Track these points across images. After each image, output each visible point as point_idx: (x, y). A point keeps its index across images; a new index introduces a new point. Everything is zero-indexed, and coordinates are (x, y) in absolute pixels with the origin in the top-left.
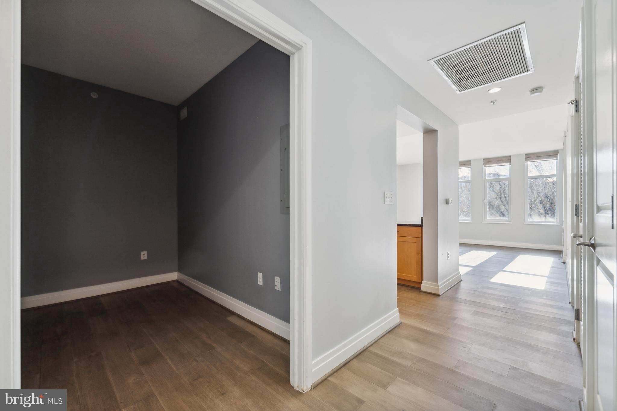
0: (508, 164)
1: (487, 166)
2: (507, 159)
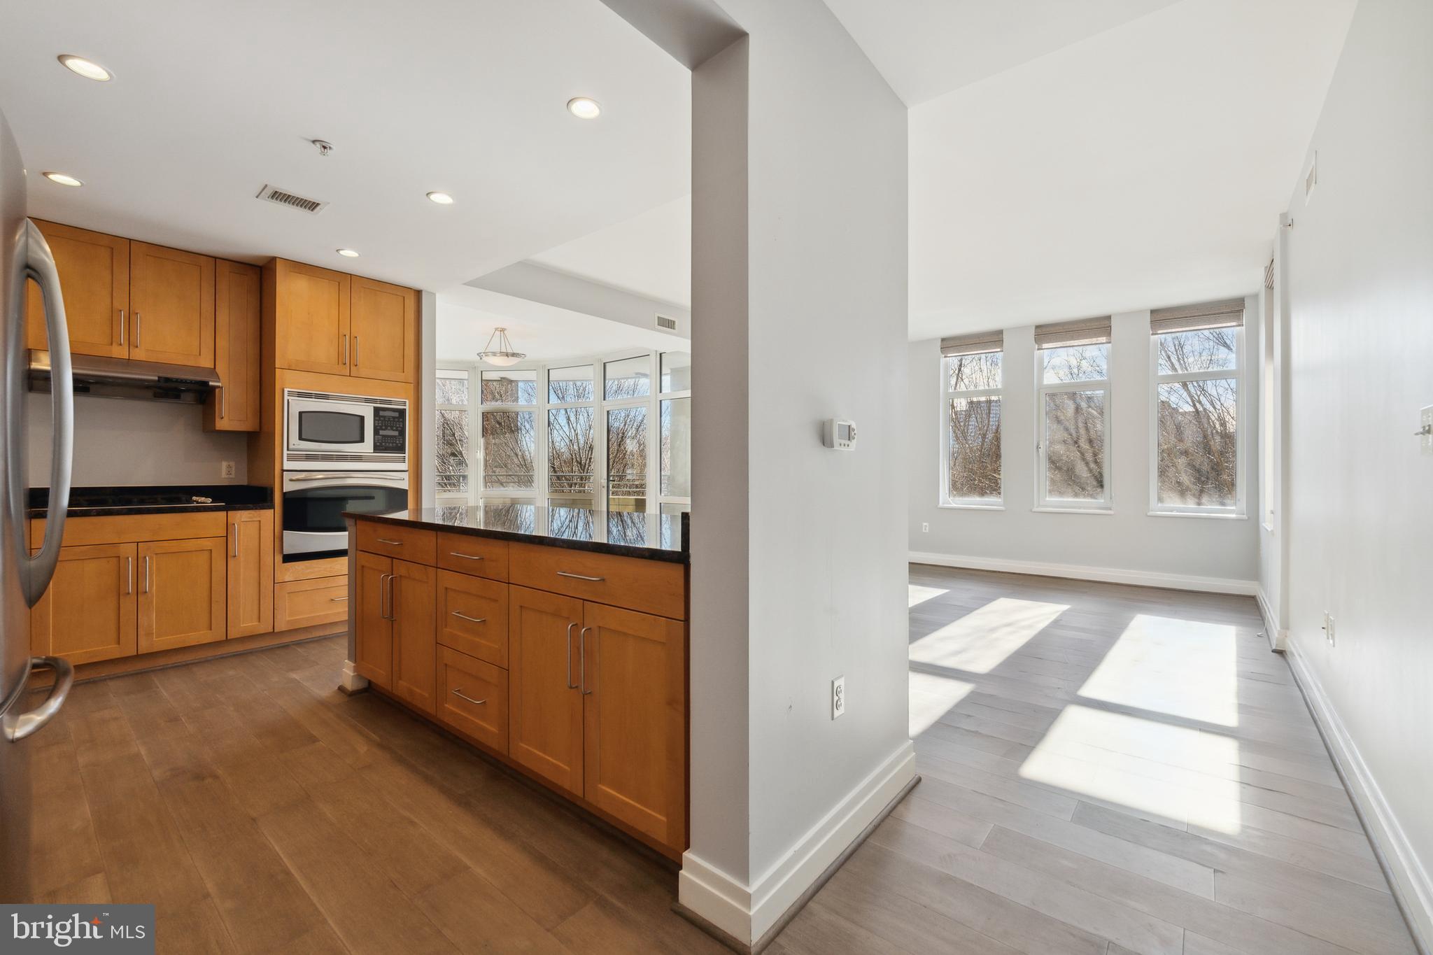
0: (1103, 339)
1: (1045, 346)
2: (1100, 326)
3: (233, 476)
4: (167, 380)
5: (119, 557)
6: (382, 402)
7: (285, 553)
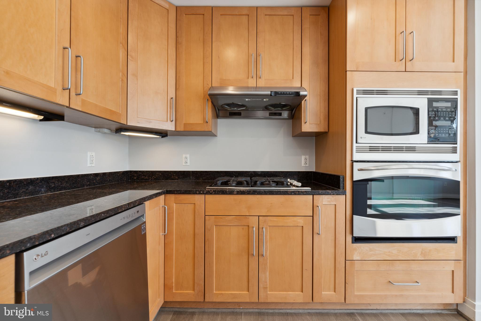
3: (307, 165)
4: (276, 93)
5: (249, 226)
6: (434, 92)
7: (354, 235)
